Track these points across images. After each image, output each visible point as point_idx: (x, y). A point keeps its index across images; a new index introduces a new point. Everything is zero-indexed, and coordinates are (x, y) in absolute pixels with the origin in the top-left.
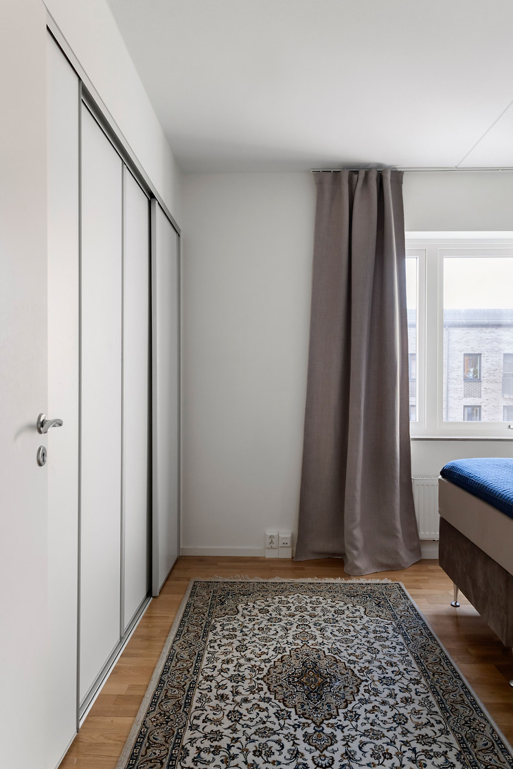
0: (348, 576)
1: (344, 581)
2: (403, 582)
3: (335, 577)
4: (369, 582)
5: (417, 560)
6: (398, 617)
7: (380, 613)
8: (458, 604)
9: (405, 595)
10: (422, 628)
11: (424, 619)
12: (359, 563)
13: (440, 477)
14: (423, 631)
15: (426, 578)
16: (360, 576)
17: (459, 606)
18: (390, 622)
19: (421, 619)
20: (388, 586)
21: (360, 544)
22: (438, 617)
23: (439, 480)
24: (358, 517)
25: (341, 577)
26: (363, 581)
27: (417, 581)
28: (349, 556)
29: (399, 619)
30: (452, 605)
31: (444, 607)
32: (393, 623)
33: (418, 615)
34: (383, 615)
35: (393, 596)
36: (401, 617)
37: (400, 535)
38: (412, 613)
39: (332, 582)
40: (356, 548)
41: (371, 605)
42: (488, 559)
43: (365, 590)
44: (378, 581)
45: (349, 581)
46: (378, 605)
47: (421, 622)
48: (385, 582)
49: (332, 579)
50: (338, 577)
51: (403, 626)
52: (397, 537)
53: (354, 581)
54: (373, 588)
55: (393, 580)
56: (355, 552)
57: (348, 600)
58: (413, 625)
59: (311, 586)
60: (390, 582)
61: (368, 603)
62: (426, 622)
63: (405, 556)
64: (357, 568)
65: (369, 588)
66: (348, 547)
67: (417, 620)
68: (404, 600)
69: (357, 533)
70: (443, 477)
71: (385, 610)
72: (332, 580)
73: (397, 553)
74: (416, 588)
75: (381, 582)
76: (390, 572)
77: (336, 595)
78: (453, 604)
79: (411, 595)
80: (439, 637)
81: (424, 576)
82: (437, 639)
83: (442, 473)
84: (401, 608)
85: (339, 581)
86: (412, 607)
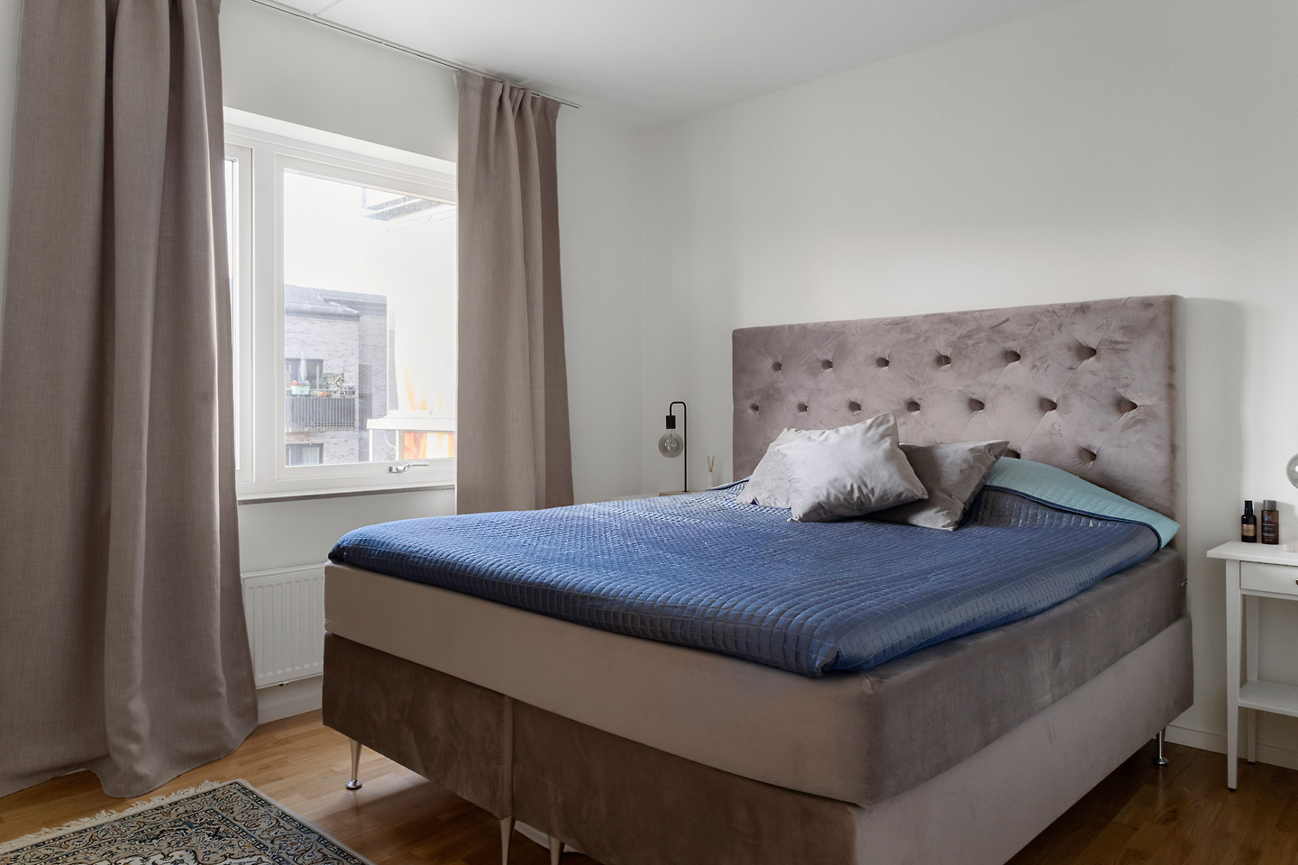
0: (119, 801)
1: (116, 815)
2: (243, 778)
3: (91, 812)
4: (174, 798)
5: (251, 730)
6: (268, 843)
7: (229, 850)
8: (358, 784)
9: (259, 799)
10: (320, 846)
11: (317, 830)
12: (143, 768)
13: (329, 563)
14: (325, 850)
15: (282, 756)
16: (146, 793)
17: (360, 787)
18: (255, 858)
19: (310, 831)
20: (219, 794)
21: (143, 728)
22: (335, 817)
23: (327, 568)
24: (139, 673)
25: (107, 807)
26: (157, 800)
27: (267, 767)
28: (119, 759)
29: (270, 846)
30: (349, 788)
31: (336, 797)
32: (264, 859)
33: (301, 826)
34: (236, 851)
35: (237, 809)
36: (272, 842)
37: (223, 690)
38: (288, 827)
39: (88, 825)
40: (137, 738)
41: (201, 841)
42: (454, 685)
43: (173, 817)
44: (192, 792)
45: (129, 812)
46: (216, 835)
47: (313, 838)
48: (209, 788)
49: (86, 819)
50: (98, 810)
51: (286, 856)
52: (218, 695)
53: (140, 806)
54: (189, 809)
55: (221, 779)
56: (134, 748)
57: (146, 849)
58: (302, 847)
59: (43, 851)
60: (216, 785)
61: (194, 840)
62: (322, 833)
63: (232, 727)
64: (140, 778)
65: (181, 810)
66: (116, 740)
67: (305, 836)
68: (262, 810)
69: (138, 706)
70: (334, 563)
71: (235, 842)
72: (86, 822)
73: (219, 726)
74: (273, 781)
75: (199, 791)
76: (206, 768)
77: (113, 849)
78: (351, 785)
79: (271, 795)
80: (356, 849)
81: (275, 754)
82: (355, 854)
83: (333, 556)
84: (264, 825)
85: (103, 818)
86: (284, 815)
